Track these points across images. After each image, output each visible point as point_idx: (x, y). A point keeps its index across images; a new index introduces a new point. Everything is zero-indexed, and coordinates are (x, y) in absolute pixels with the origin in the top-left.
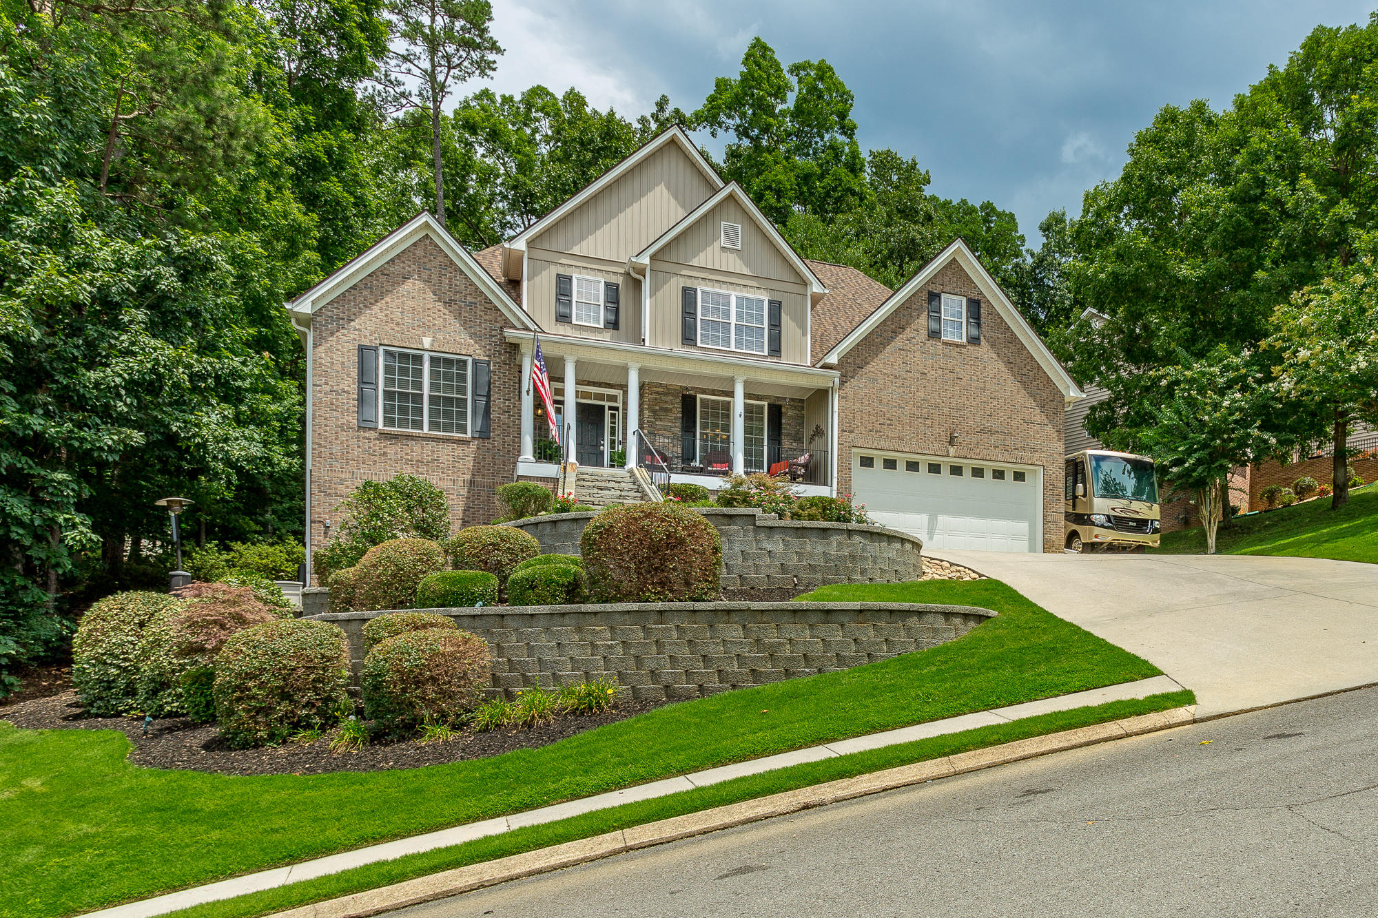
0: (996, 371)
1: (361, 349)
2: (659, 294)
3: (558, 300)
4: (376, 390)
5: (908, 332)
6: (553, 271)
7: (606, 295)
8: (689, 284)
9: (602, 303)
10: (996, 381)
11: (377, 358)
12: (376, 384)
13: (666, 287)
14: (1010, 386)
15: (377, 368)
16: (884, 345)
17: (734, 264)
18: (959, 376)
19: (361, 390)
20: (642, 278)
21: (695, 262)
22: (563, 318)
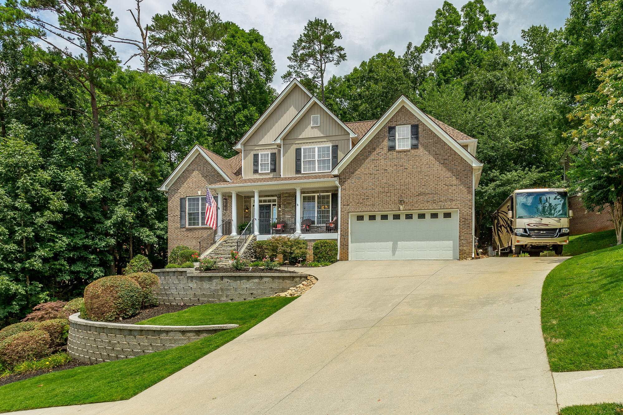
0: (428, 161)
1: (181, 199)
2: (286, 155)
3: (254, 164)
4: (185, 213)
5: (378, 151)
6: (253, 153)
7: (271, 158)
8: (298, 146)
9: (269, 162)
10: (428, 166)
11: (185, 202)
12: (185, 212)
13: (289, 151)
14: (437, 167)
15: (185, 204)
16: (364, 160)
17: (317, 133)
18: (406, 167)
19: (181, 214)
20: (280, 148)
21: (301, 137)
22: (256, 171)
